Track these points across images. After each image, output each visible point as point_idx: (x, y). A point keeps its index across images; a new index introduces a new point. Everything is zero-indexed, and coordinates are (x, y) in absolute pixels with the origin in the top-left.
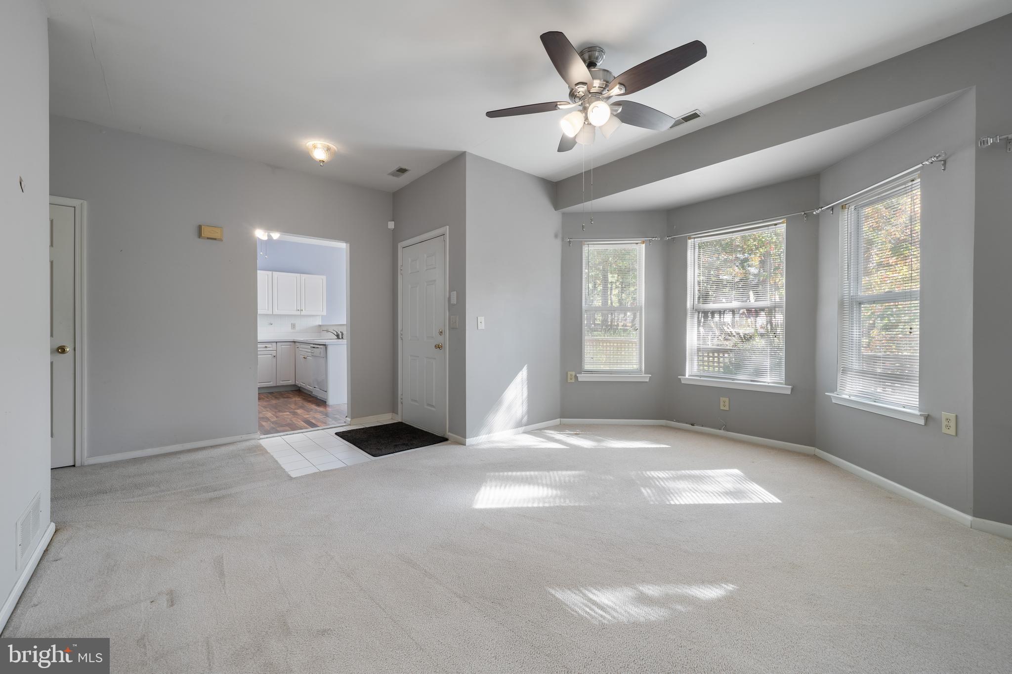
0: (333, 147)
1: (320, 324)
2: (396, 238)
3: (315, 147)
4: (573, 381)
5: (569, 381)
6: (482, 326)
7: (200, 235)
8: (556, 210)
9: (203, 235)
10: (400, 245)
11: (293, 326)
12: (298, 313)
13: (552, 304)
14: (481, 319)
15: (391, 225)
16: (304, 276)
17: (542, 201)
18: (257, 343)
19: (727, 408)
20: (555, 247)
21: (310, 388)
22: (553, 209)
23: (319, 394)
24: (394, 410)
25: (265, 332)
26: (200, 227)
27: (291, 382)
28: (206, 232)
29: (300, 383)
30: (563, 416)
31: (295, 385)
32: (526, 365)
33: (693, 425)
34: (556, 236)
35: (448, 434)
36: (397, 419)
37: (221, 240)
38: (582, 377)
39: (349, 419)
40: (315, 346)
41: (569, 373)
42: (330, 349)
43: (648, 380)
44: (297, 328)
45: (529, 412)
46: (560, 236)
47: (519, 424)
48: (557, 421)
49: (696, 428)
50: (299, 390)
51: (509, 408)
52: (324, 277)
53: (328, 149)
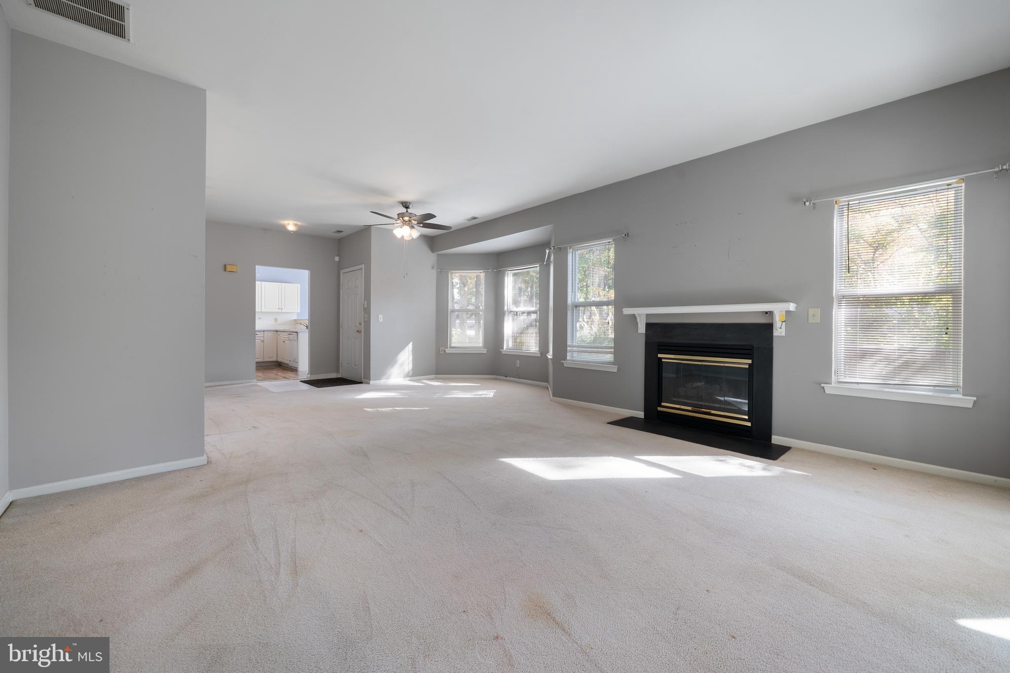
0: (299, 223)
1: (296, 319)
2: (339, 267)
3: (288, 224)
4: (443, 353)
5: (441, 353)
6: (381, 320)
7: (225, 270)
8: (432, 252)
9: (227, 270)
10: (342, 271)
11: (276, 320)
12: (280, 311)
13: (430, 307)
14: (381, 316)
15: (337, 259)
16: (283, 284)
17: (425, 249)
18: (254, 332)
19: (519, 366)
20: (433, 274)
21: (287, 362)
22: (431, 252)
23: (291, 364)
24: (338, 371)
25: (261, 324)
26: (225, 266)
27: (274, 359)
28: (229, 268)
29: (280, 360)
30: (437, 373)
31: (277, 362)
32: (411, 343)
33: (506, 377)
34: (433, 268)
35: (363, 380)
36: (340, 376)
37: (236, 272)
38: (448, 351)
39: (309, 375)
40: (291, 333)
41: (441, 348)
42: (300, 334)
43: (486, 352)
44: (279, 321)
45: (414, 369)
46: (436, 267)
47: (407, 375)
48: (434, 376)
49: (508, 378)
50: (280, 365)
51: (402, 365)
52: (299, 285)
53: (296, 225)
